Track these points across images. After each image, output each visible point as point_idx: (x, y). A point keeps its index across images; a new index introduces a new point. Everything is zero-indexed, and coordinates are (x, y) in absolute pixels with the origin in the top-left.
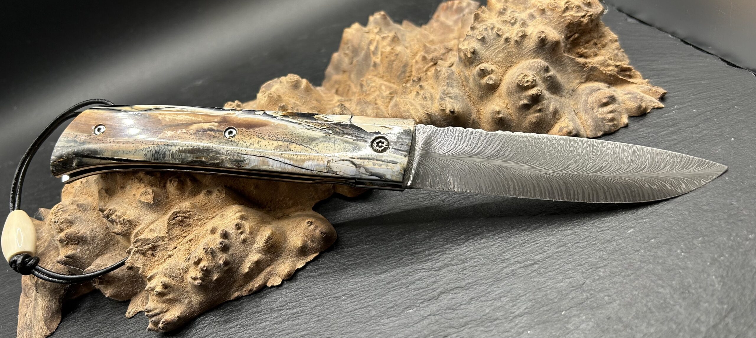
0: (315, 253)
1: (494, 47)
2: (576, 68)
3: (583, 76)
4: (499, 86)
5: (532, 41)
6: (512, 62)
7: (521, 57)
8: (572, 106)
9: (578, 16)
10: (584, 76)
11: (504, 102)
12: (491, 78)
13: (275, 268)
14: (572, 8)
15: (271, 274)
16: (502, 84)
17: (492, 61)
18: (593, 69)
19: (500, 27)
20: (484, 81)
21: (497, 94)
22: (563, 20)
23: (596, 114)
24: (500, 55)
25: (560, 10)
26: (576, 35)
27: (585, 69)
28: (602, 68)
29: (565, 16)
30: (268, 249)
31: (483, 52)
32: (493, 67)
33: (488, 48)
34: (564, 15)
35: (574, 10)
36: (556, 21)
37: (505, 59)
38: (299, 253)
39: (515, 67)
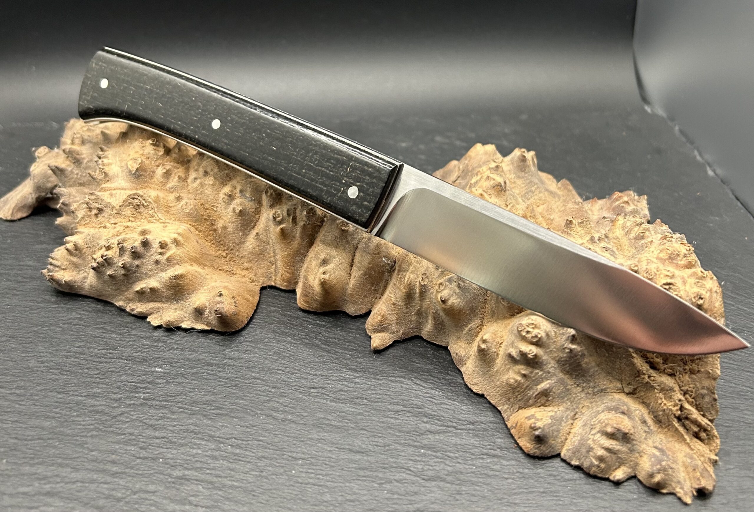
0: (206, 326)
3: (630, 384)
15: (157, 311)
23: (590, 436)
30: (169, 286)
38: (193, 313)
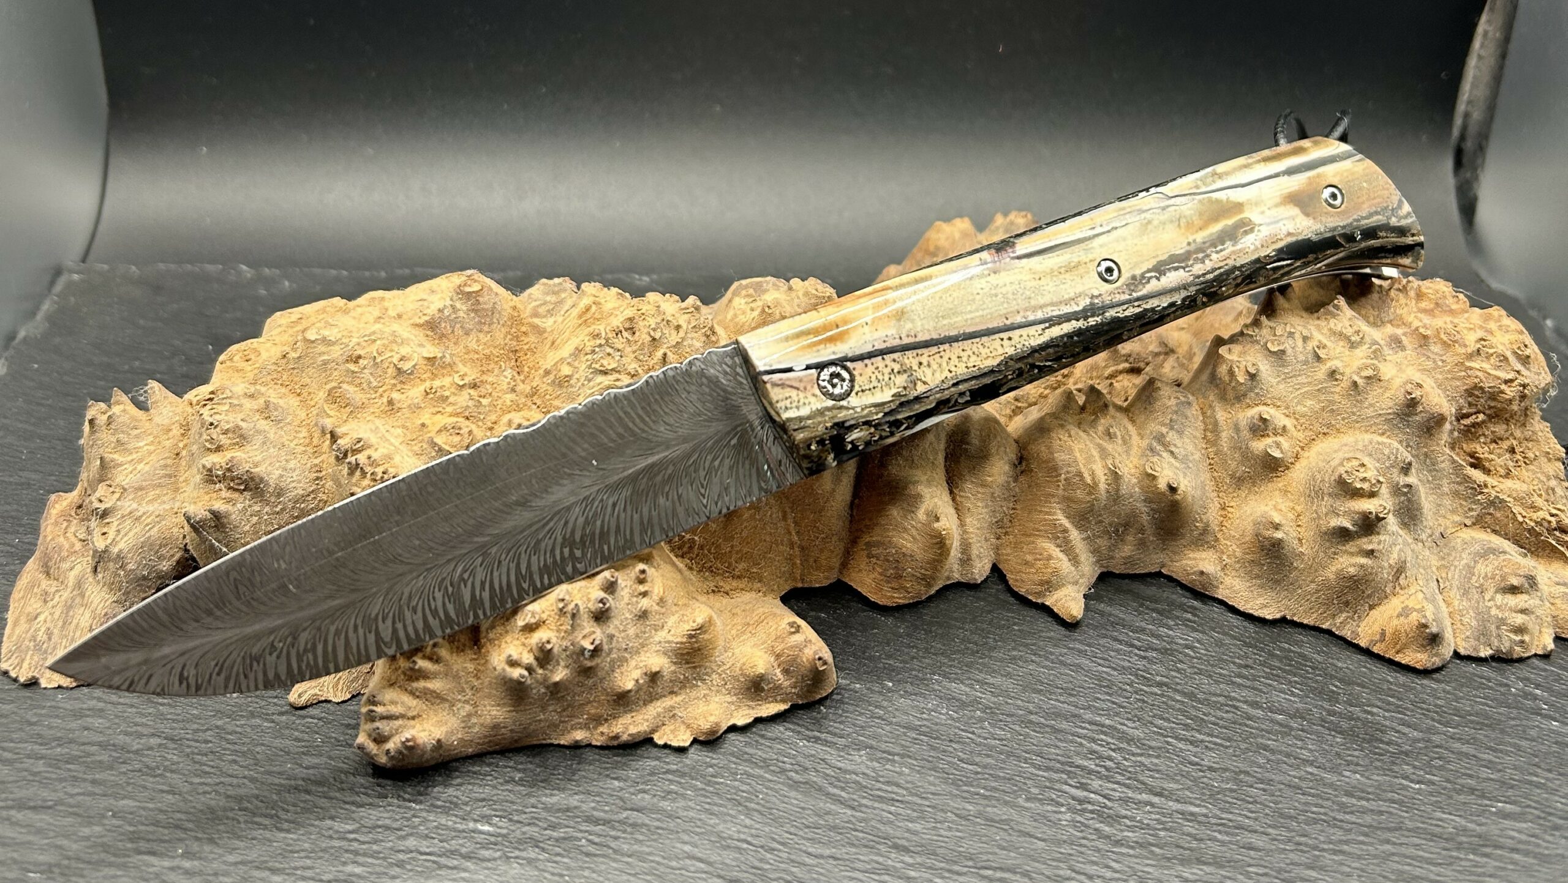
0: (783, 701)
1: (1302, 379)
2: (1461, 488)
3: (1471, 510)
4: (1288, 468)
5: (1387, 395)
6: (1329, 426)
7: (1356, 422)
8: (1434, 569)
9: (1499, 378)
10: (1474, 513)
11: (1293, 508)
12: (1278, 445)
13: (685, 704)
14: (1488, 356)
15: (672, 714)
16: (1298, 466)
17: (1287, 408)
18: (1497, 503)
19: (1325, 341)
20: (1259, 446)
21: (1280, 484)
22: (1463, 373)
23: (1489, 604)
24: (1309, 403)
25: (1463, 351)
26: (1481, 417)
27: (1479, 497)
28: (1517, 509)
29: (1471, 369)
30: (688, 653)
31: (1274, 381)
32: (1289, 423)
33: (1287, 378)
34: (1468, 364)
35: (1492, 361)
36: (1449, 371)
37: (1316, 415)
38: (749, 689)
39: (1336, 440)
